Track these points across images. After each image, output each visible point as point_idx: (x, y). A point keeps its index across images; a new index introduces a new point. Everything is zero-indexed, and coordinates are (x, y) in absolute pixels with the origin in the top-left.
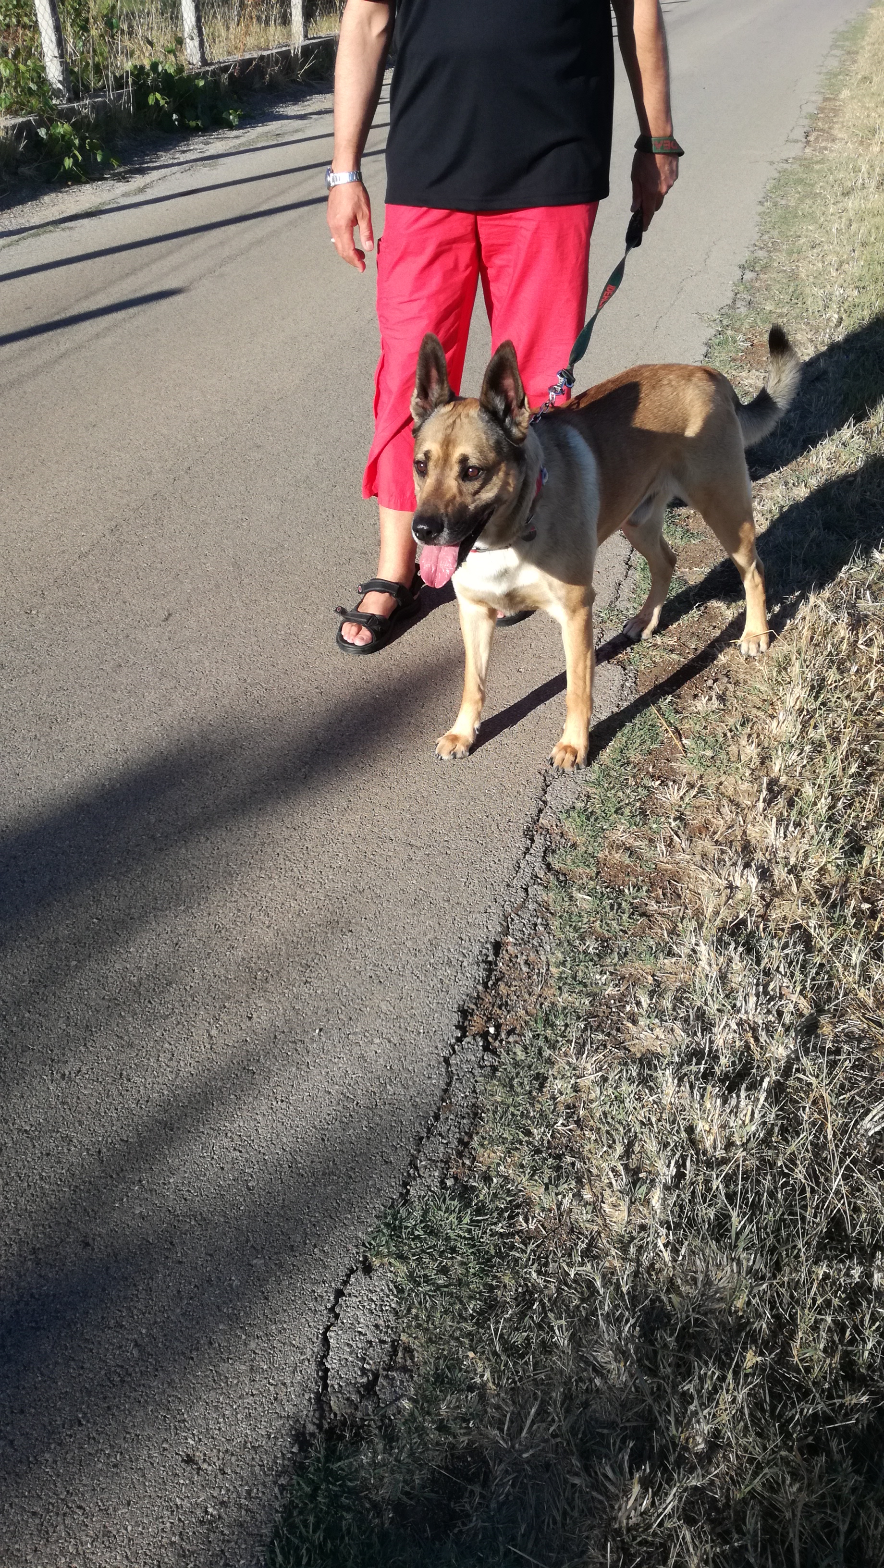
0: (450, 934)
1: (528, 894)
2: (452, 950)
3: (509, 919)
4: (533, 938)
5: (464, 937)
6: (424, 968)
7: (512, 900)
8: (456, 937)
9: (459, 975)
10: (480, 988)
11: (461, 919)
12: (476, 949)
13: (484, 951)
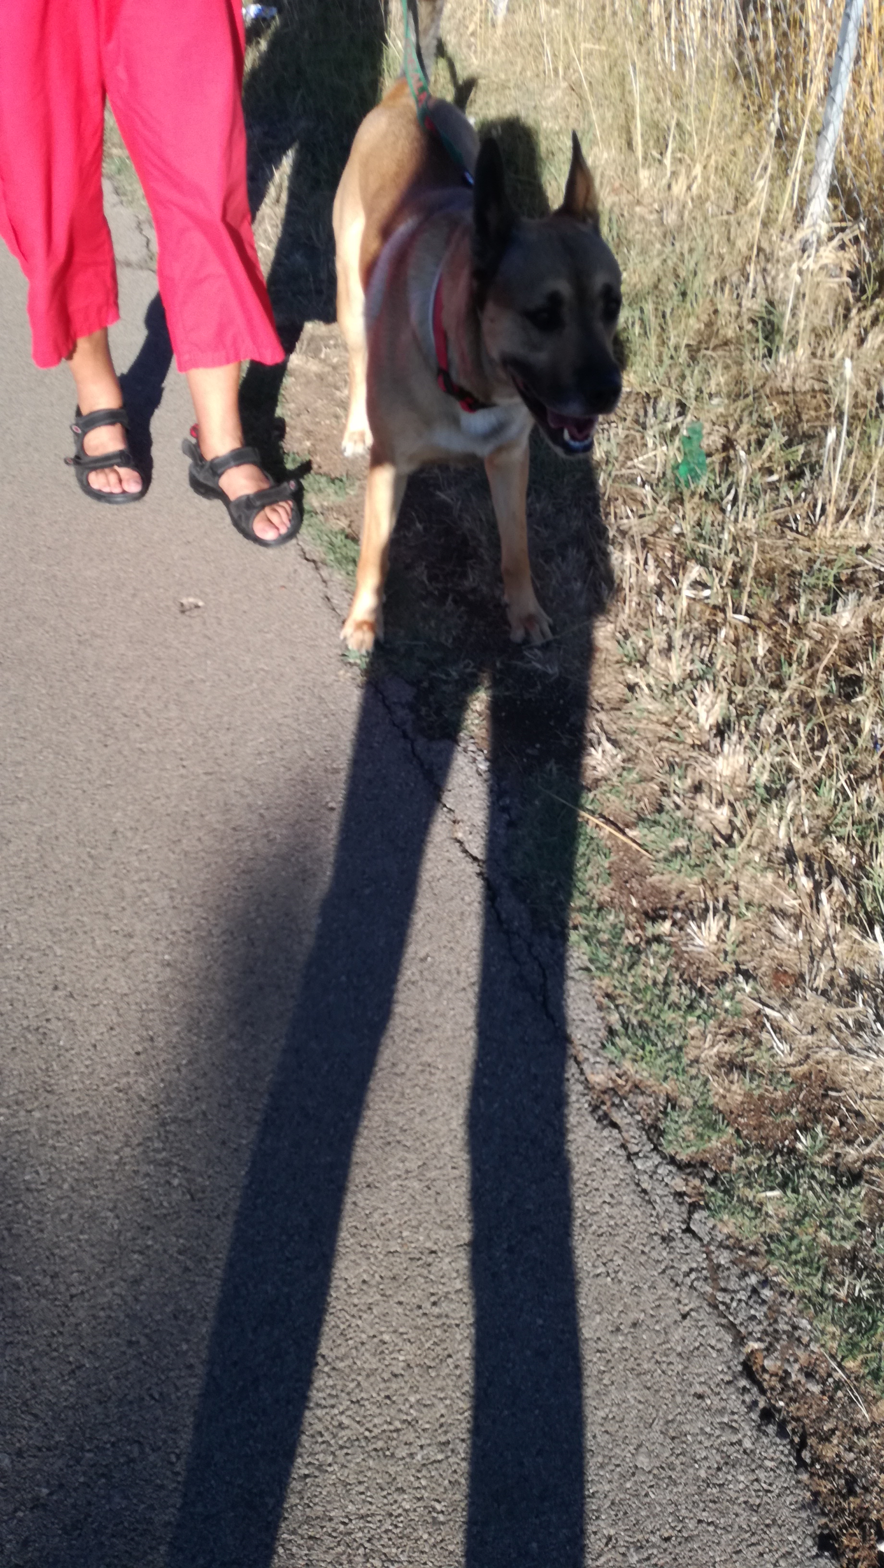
0: (678, 1399)
1: (701, 1240)
2: (708, 1430)
3: (722, 1307)
4: (776, 1321)
5: (699, 1389)
6: (704, 1497)
7: (694, 1265)
8: (690, 1399)
9: (761, 1475)
10: (804, 1477)
11: (667, 1356)
12: (734, 1402)
13: (748, 1398)
